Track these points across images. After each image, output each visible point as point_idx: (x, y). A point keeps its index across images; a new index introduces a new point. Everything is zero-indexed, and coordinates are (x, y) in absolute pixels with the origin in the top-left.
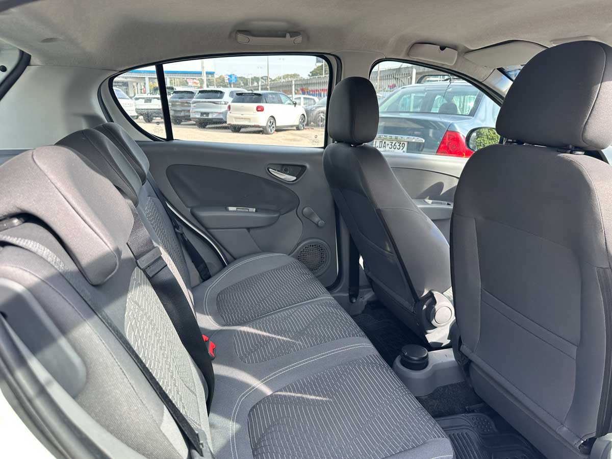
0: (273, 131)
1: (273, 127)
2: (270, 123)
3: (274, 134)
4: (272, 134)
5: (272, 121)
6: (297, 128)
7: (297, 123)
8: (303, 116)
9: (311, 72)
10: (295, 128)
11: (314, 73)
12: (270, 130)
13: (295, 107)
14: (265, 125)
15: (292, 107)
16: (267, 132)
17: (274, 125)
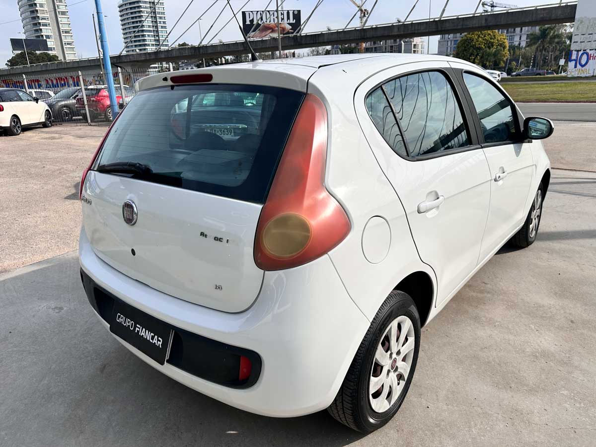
0: (19, 131)
1: (19, 127)
2: (14, 123)
3: (21, 135)
4: (18, 135)
5: (15, 120)
6: (43, 125)
7: (43, 120)
8: (47, 112)
9: (8, 61)
10: (41, 126)
11: (14, 61)
12: (15, 130)
13: (37, 103)
14: (9, 125)
15: (34, 103)
16: (13, 133)
17: (19, 125)
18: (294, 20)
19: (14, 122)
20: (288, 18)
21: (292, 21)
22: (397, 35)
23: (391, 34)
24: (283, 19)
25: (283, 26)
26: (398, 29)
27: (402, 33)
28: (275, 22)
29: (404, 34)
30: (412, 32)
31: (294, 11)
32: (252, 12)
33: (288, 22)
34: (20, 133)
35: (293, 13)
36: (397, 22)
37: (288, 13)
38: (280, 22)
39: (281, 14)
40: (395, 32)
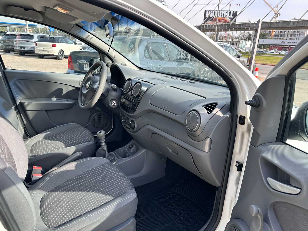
0: (62, 58)
1: (63, 56)
3: (63, 60)
5: (62, 52)
13: (76, 45)
14: (57, 55)
15: (75, 45)
16: (59, 58)
17: (63, 55)
18: (233, 16)
19: (61, 53)
20: (230, 15)
21: (231, 16)
22: (292, 27)
23: (288, 26)
24: (227, 15)
25: (225, 19)
26: (293, 23)
27: (296, 26)
28: (222, 17)
29: (296, 27)
30: (302, 26)
31: (234, 11)
32: (210, 11)
33: (229, 17)
34: (63, 59)
35: (233, 12)
36: (293, 19)
37: (230, 12)
38: (225, 16)
39: (226, 12)
40: (291, 25)
